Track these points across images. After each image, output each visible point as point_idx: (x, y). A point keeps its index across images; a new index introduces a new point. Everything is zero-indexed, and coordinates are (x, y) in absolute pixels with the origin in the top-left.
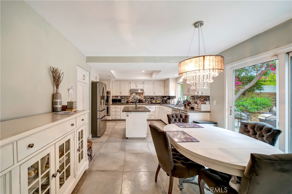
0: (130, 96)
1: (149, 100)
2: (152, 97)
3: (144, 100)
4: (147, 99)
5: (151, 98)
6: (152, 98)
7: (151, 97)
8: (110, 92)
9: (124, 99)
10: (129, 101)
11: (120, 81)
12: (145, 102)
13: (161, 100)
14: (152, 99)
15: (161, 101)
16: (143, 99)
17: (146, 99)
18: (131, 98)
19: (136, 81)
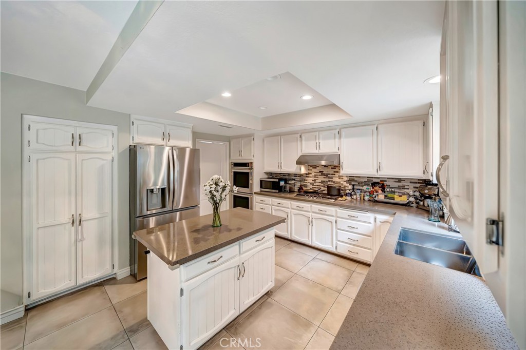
0: (309, 174)
1: (365, 188)
2: (378, 180)
3: (350, 187)
4: (360, 184)
5: (374, 184)
6: (378, 183)
7: (375, 180)
8: (252, 163)
9: (294, 180)
10: (306, 186)
11: (278, 135)
12: (351, 195)
13: (417, 194)
14: (376, 188)
15: (412, 199)
16: (345, 184)
17: (353, 185)
18: (310, 180)
19: (315, 132)
